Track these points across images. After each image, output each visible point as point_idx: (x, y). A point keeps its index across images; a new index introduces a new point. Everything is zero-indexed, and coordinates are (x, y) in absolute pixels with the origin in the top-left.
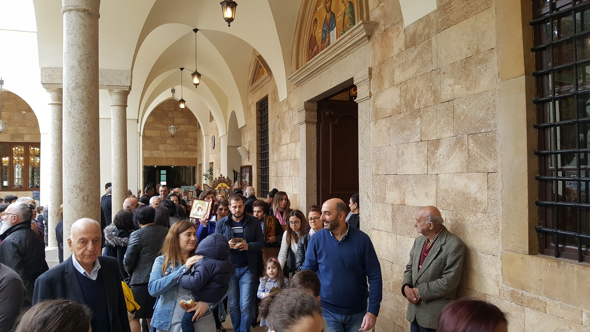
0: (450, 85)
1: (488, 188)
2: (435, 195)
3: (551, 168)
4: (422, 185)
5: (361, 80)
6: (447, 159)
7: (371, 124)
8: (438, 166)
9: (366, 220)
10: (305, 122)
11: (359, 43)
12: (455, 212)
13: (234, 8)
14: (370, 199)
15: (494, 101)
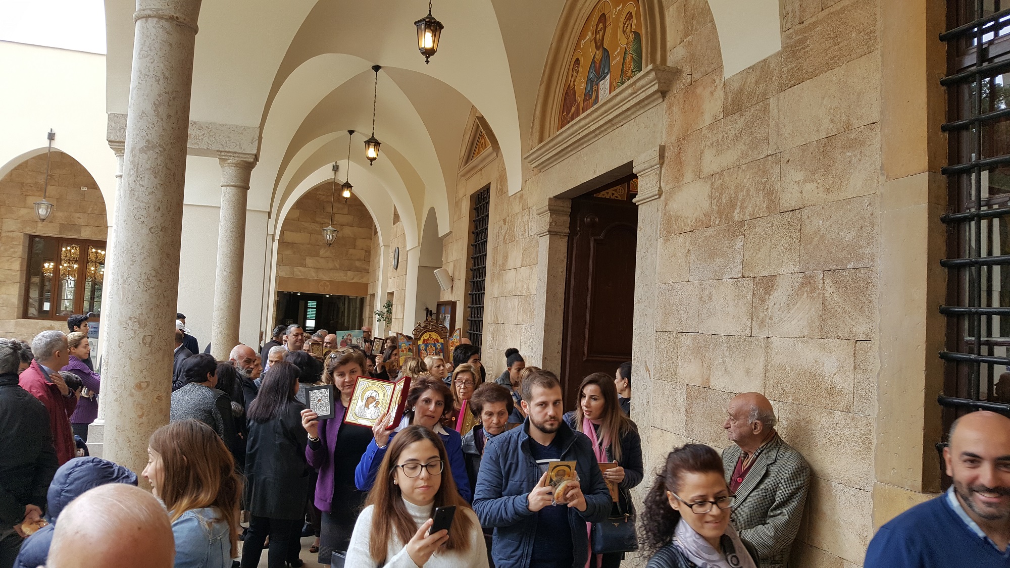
0: (797, 183)
1: (855, 368)
2: (763, 375)
3: (969, 338)
4: (741, 355)
5: (646, 165)
6: (786, 311)
7: (659, 243)
8: (769, 323)
9: (642, 409)
10: (548, 233)
11: (646, 102)
12: (795, 407)
13: (438, 33)
14: (649, 374)
15: (872, 214)
